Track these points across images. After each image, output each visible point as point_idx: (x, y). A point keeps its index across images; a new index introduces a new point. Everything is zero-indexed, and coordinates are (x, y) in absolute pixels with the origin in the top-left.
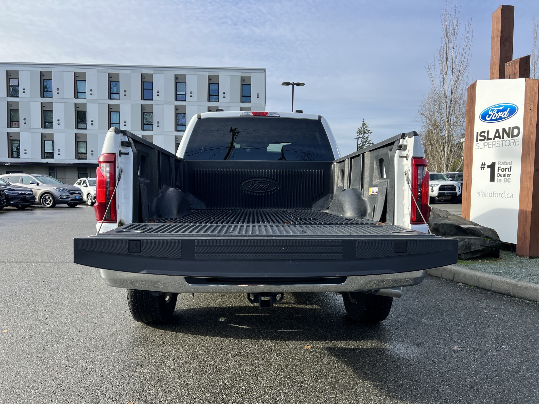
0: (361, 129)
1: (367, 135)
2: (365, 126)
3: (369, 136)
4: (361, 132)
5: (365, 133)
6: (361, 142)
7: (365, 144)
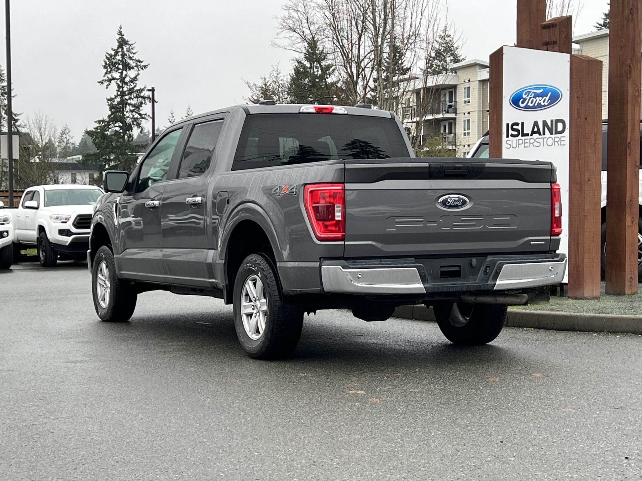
0: (115, 55)
1: (132, 74)
2: (125, 48)
3: (138, 75)
4: (116, 63)
5: (127, 67)
6: (118, 91)
7: (127, 97)
